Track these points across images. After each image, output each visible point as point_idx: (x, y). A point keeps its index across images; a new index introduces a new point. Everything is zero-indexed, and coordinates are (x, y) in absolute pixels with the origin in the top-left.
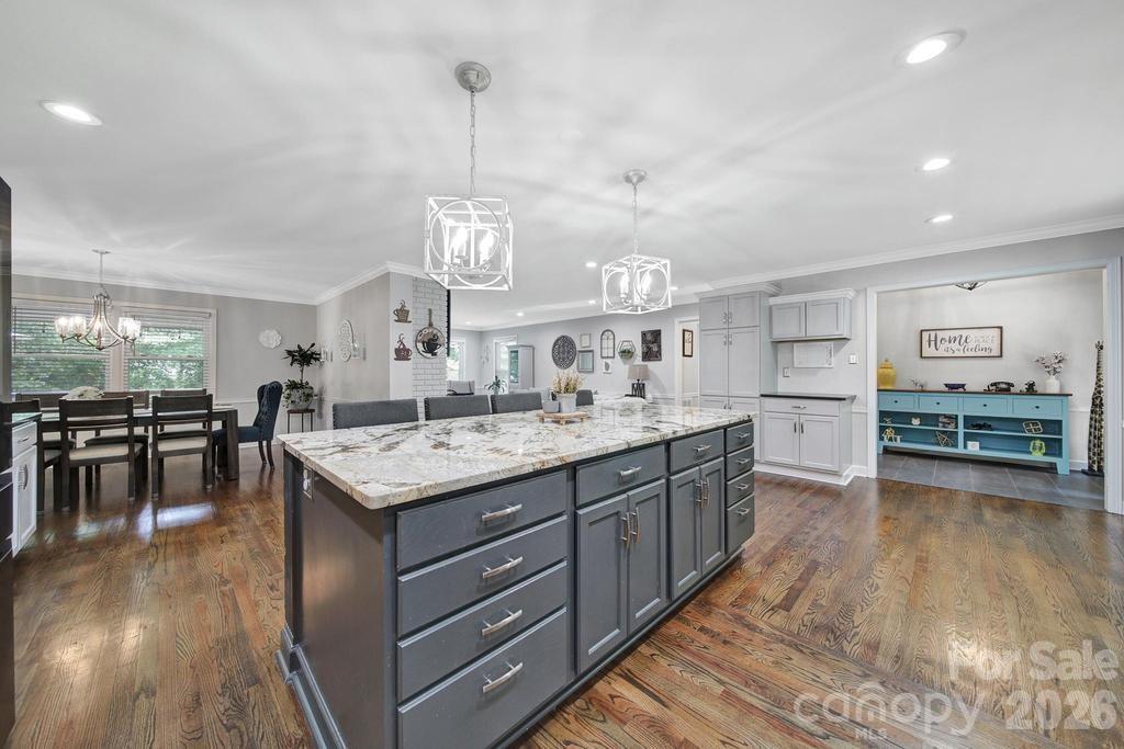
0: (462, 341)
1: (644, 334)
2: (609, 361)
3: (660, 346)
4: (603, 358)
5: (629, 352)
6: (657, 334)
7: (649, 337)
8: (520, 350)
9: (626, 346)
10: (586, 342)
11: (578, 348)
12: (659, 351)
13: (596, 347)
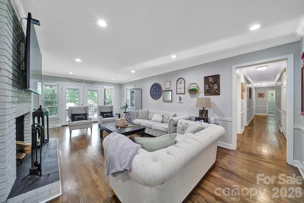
0: (112, 88)
1: (206, 78)
2: (182, 96)
3: (219, 86)
4: (177, 94)
5: (195, 90)
6: (216, 78)
7: (211, 80)
8: (135, 91)
9: (193, 87)
10: (167, 86)
11: (163, 89)
12: (219, 89)
13: (173, 88)
